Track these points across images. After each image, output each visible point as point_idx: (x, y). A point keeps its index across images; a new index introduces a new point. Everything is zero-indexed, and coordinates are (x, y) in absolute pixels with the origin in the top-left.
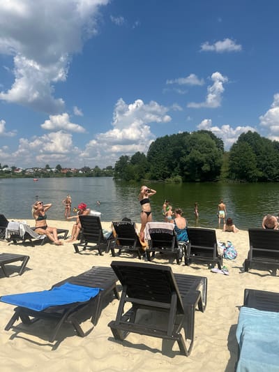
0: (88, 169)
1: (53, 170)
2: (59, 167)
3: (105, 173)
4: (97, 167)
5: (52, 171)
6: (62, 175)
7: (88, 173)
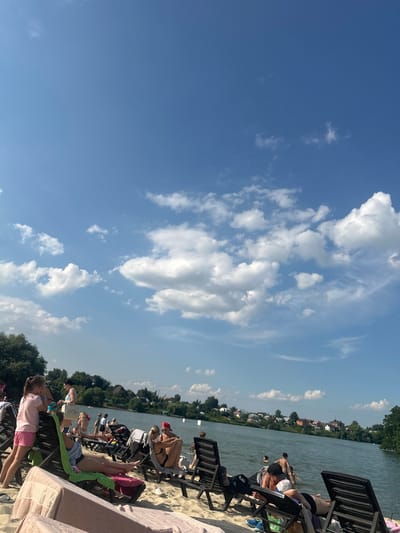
0: (341, 424)
1: (287, 419)
2: (294, 416)
3: (370, 435)
4: (355, 423)
5: (284, 421)
6: (299, 430)
7: (341, 432)
